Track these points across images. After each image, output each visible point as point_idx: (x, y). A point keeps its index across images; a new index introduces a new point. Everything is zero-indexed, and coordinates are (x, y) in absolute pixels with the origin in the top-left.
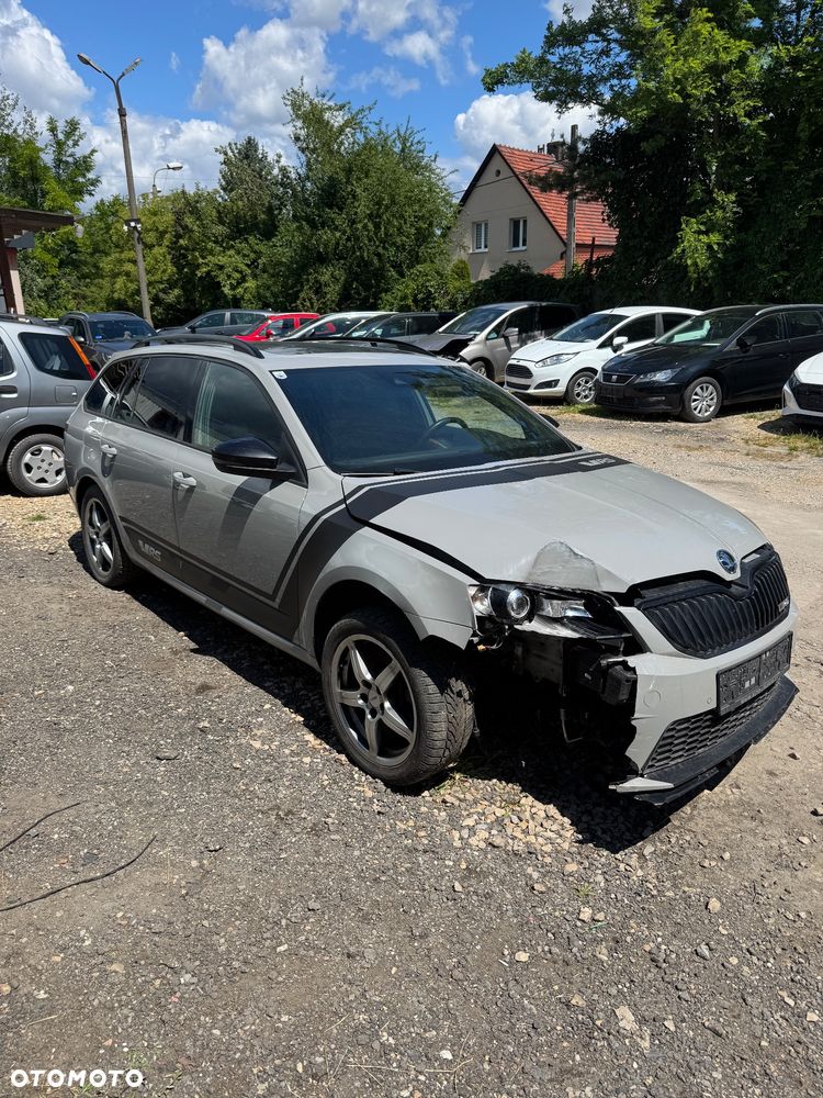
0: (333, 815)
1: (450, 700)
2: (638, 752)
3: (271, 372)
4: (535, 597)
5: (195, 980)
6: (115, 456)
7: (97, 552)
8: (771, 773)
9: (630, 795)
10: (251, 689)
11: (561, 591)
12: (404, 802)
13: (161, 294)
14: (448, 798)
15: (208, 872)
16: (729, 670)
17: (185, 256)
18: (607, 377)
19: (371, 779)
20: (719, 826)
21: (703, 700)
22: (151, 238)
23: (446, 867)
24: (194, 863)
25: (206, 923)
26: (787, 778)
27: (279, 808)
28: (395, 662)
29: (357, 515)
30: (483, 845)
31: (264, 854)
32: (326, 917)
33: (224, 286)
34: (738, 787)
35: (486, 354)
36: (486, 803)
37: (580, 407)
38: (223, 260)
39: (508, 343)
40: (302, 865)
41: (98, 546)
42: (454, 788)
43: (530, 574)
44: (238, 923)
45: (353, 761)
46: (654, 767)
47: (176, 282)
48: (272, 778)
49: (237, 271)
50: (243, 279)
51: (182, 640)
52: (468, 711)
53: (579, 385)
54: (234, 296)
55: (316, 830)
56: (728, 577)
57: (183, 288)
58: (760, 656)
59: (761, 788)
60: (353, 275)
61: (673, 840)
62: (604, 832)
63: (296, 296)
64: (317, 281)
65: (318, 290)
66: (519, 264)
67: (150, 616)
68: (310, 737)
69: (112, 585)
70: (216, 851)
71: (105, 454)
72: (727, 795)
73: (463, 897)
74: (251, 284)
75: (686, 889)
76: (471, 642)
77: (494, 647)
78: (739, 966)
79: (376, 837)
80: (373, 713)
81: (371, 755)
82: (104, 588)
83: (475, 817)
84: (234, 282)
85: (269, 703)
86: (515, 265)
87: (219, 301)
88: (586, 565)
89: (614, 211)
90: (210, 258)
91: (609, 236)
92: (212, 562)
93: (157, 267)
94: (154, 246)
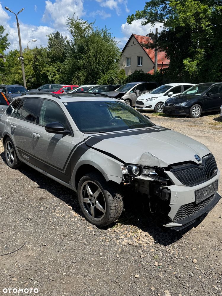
0: (80, 235)
1: (116, 200)
2: (172, 214)
3: (63, 103)
4: (141, 168)
5: (38, 283)
6: (15, 128)
7: (9, 157)
8: (213, 222)
9: (169, 228)
10: (56, 199)
11: (149, 167)
12: (102, 232)
13: (29, 79)
14: (116, 230)
15: (42, 252)
16: (199, 190)
17: (37, 68)
18: (166, 104)
19: (92, 225)
20: (197, 238)
21: (191, 199)
22: (26, 62)
23: (115, 250)
24: (38, 249)
25: (42, 266)
26: (218, 224)
27: (64, 233)
28: (99, 188)
29: (88, 145)
30: (126, 244)
31: (59, 247)
32: (78, 265)
33: (49, 77)
34: (203, 227)
35: (130, 98)
36: (127, 232)
37: (158, 113)
38: (49, 69)
39: (136, 94)
40: (71, 250)
41: (9, 156)
42: (118, 227)
43: (139, 162)
44: (51, 266)
45: (87, 220)
46: (176, 220)
47: (34, 76)
48: (62, 225)
49: (53, 72)
50: (55, 75)
51: (35, 184)
52: (121, 203)
53: (158, 107)
54: (52, 80)
55: (75, 240)
56: (198, 163)
57: (36, 77)
58: (208, 186)
59: (210, 227)
60: (89, 74)
61: (183, 242)
62: (163, 240)
63: (71, 80)
64: (78, 76)
65: (78, 78)
66: (140, 70)
67: (25, 177)
68: (74, 213)
69: (14, 168)
70: (45, 246)
71: (12, 128)
72: (200, 229)
73: (119, 259)
74: (57, 76)
75: (187, 256)
76: (122, 182)
77: (129, 184)
78: (202, 278)
79: (93, 242)
80: (93, 205)
81: (92, 218)
82: (11, 169)
83: (124, 236)
84: (52, 76)
85: (61, 203)
86: (139, 70)
87: (47, 81)
88: (156, 159)
89: (168, 54)
90: (45, 68)
91: (167, 62)
92: (45, 160)
93: (28, 71)
94: (27, 64)
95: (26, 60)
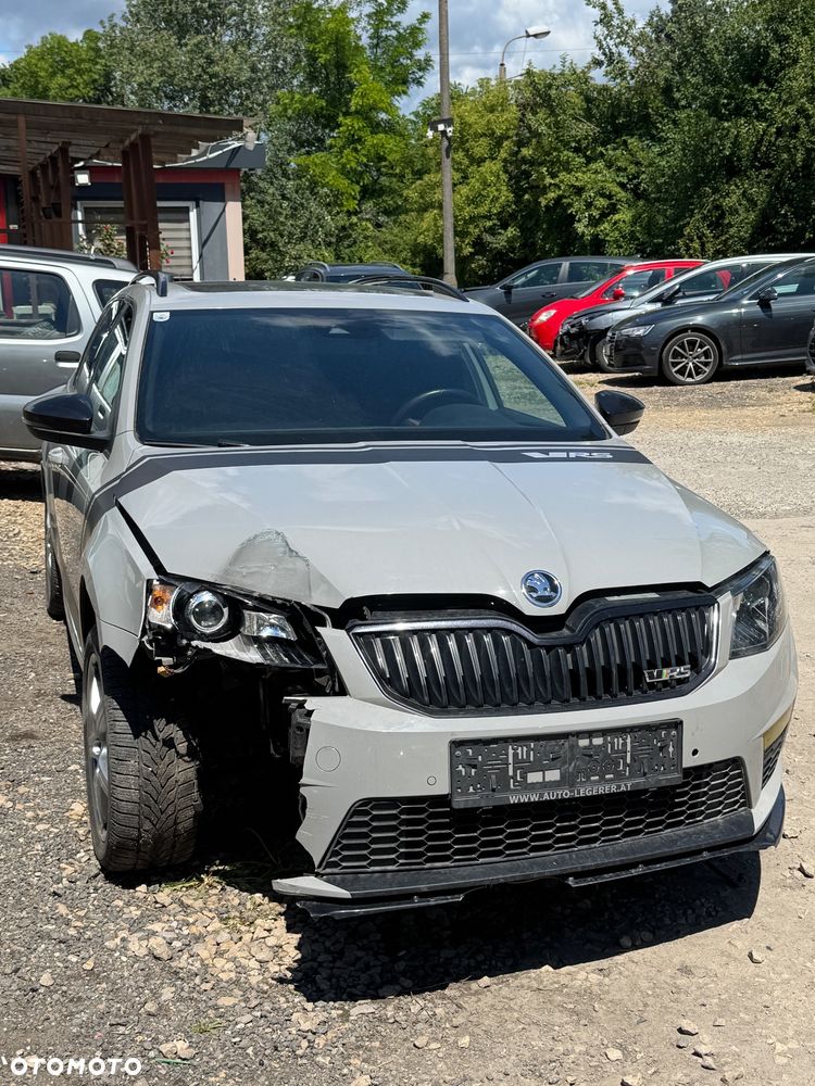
1: (149, 747)
2: (315, 835)
4: (235, 606)
8: (686, 970)
12: (102, 891)
13: (487, 238)
17: (527, 175)
22: (480, 148)
26: (703, 981)
30: (143, 953)
33: (579, 221)
34: (606, 974)
36: (212, 914)
38: (582, 178)
42: (189, 891)
43: (226, 572)
47: (513, 216)
49: (603, 195)
50: (613, 209)
51: (64, 683)
54: (595, 237)
57: (522, 228)
60: (780, 193)
62: (330, 977)
63: (679, 233)
64: (718, 207)
65: (718, 222)
68: (79, 806)
72: (574, 979)
74: (624, 215)
76: (139, 660)
77: (179, 671)
83: (175, 924)
84: (596, 214)
87: (569, 243)
88: (300, 564)
90: (563, 175)
93: (484, 193)
94: (484, 160)
95: (478, 136)
